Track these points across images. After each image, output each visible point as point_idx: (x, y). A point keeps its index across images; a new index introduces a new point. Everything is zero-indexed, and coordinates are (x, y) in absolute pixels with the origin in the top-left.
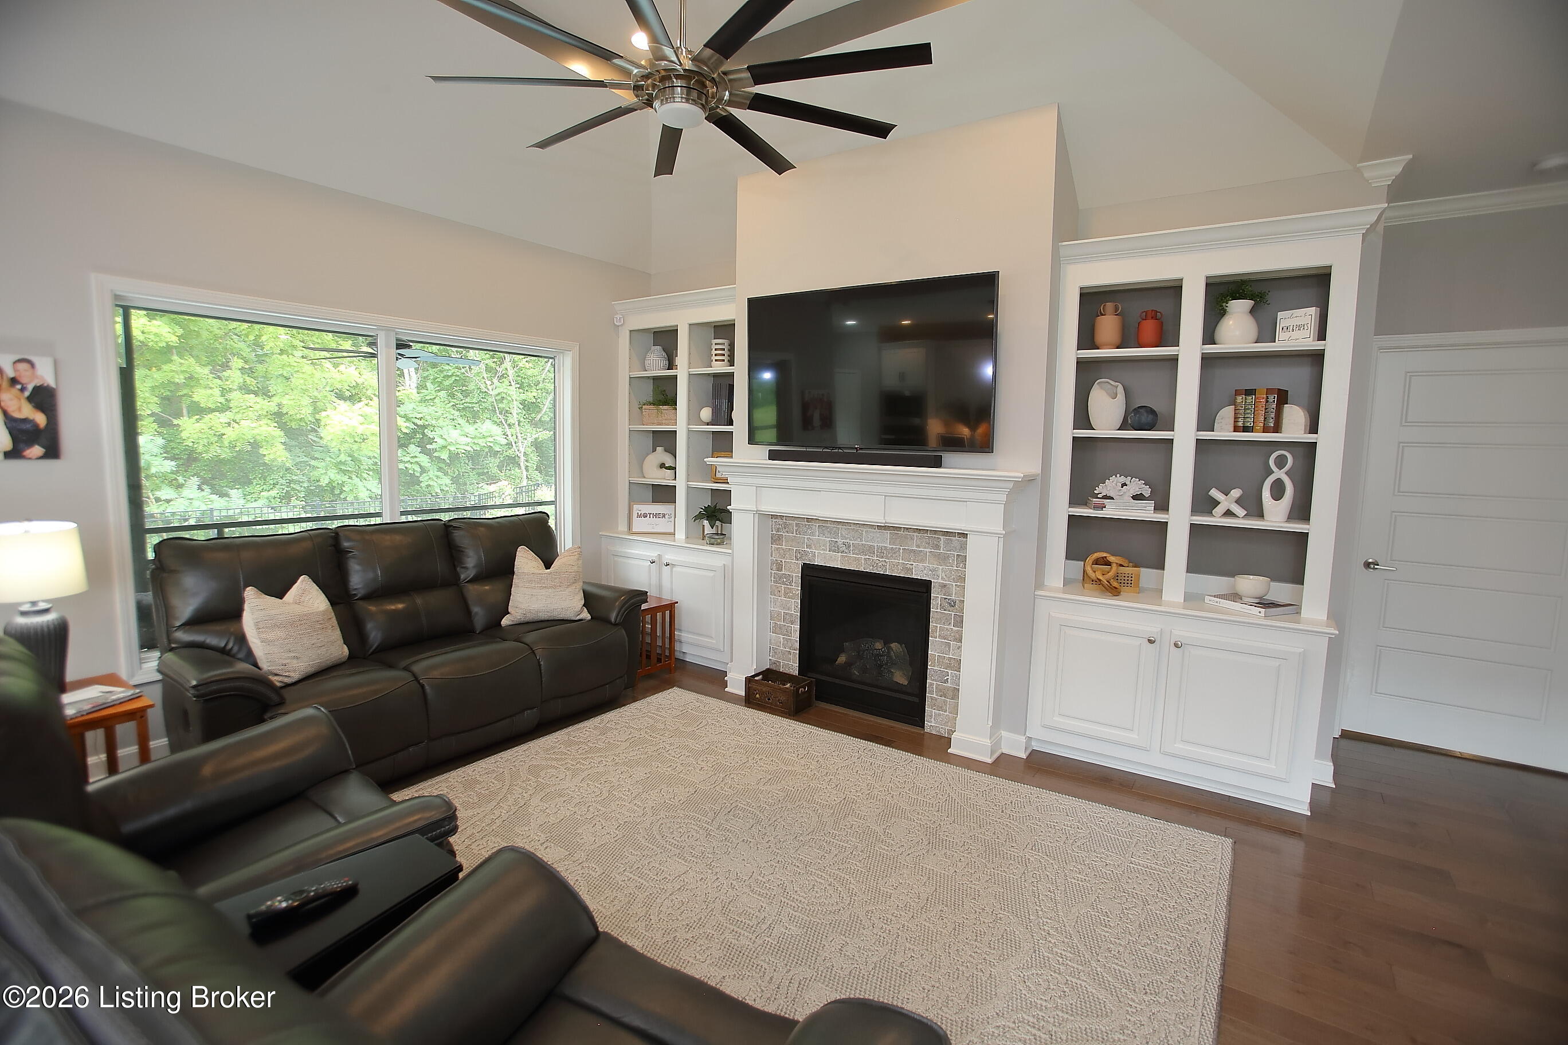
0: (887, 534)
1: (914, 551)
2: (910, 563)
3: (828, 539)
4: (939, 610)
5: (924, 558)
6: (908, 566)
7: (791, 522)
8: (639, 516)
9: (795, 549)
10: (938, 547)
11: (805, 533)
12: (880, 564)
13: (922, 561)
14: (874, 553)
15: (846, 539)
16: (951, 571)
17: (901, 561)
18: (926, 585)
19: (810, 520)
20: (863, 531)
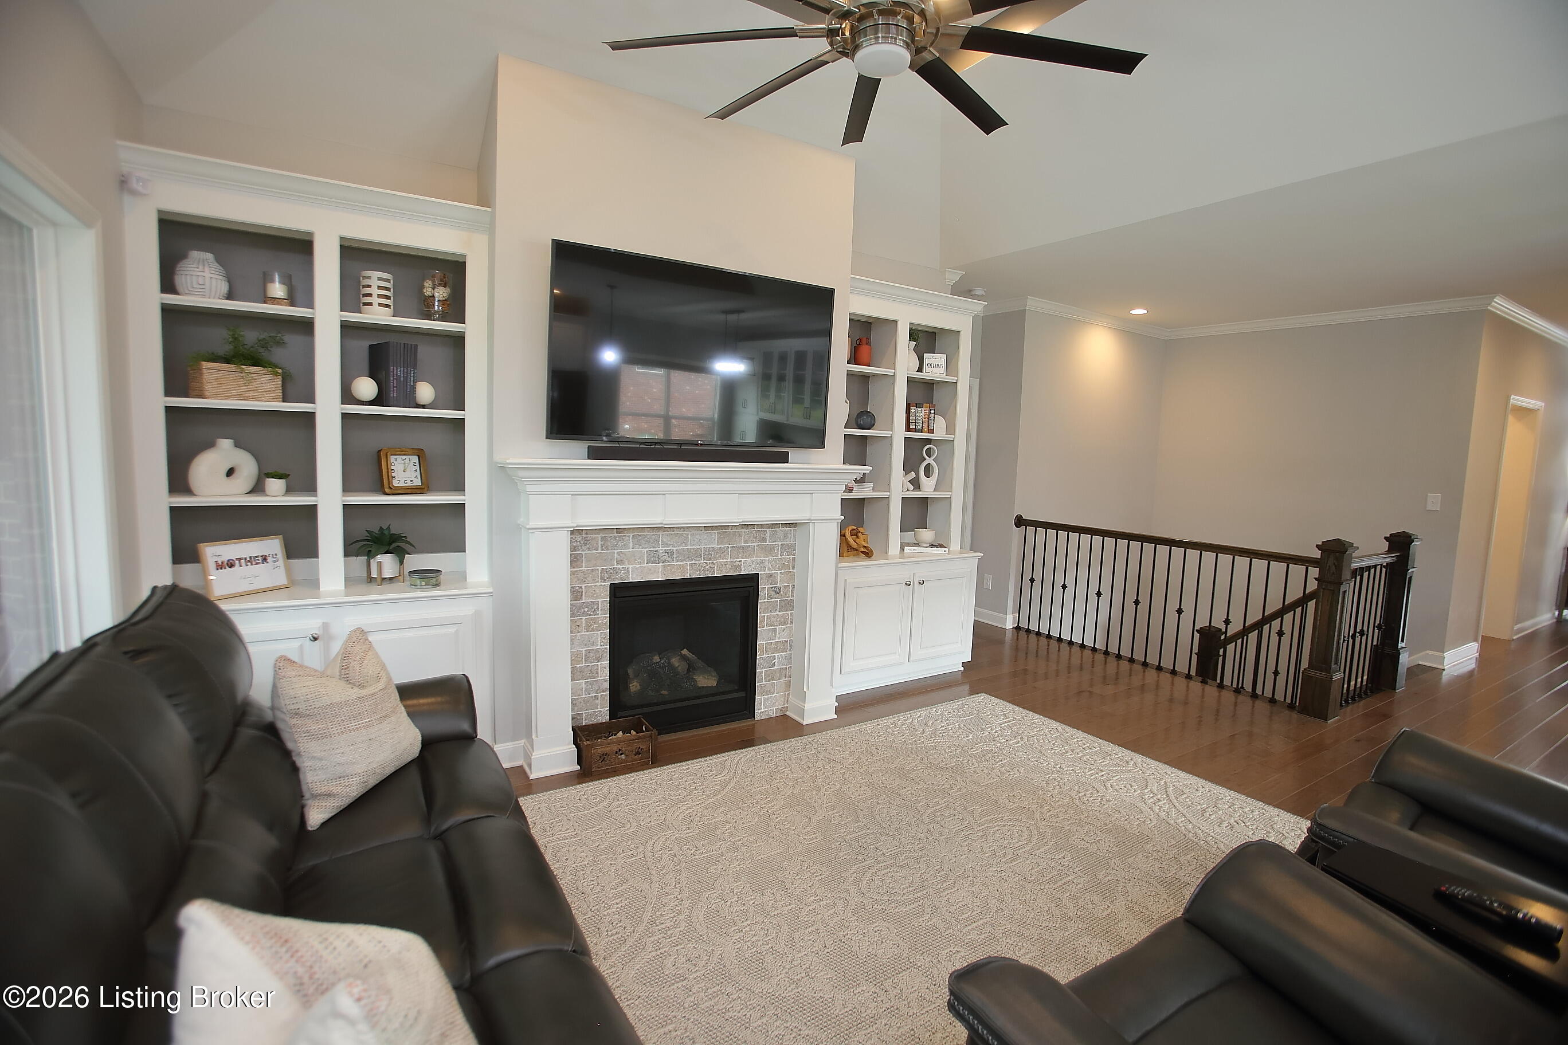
0: (715, 535)
1: (742, 547)
2: (738, 560)
3: (646, 550)
4: (766, 600)
5: (752, 553)
6: (737, 563)
7: (594, 536)
8: (220, 566)
9: (600, 568)
10: (764, 540)
11: (615, 547)
12: (708, 567)
13: (751, 556)
14: (701, 556)
15: (669, 546)
16: (776, 560)
17: (729, 560)
18: (754, 578)
19: (621, 530)
20: (688, 535)
